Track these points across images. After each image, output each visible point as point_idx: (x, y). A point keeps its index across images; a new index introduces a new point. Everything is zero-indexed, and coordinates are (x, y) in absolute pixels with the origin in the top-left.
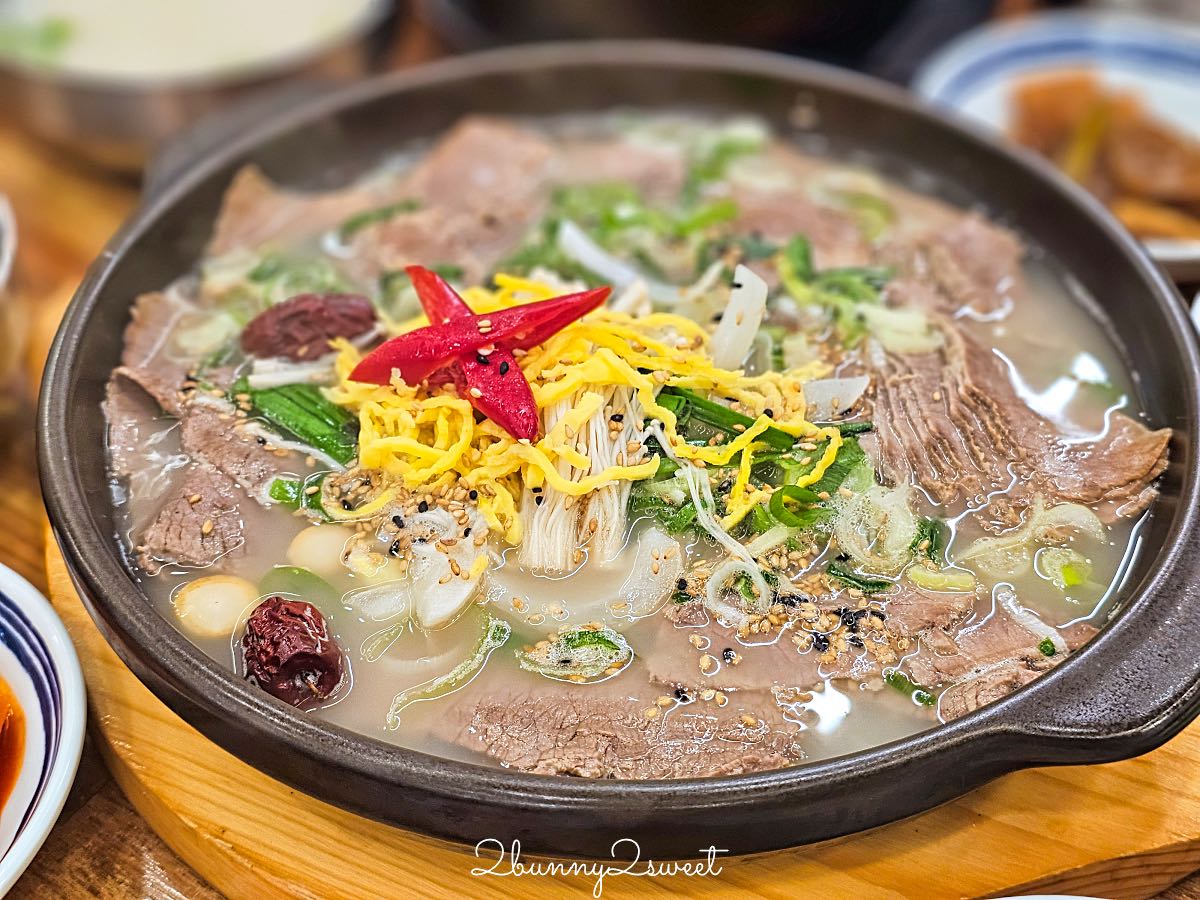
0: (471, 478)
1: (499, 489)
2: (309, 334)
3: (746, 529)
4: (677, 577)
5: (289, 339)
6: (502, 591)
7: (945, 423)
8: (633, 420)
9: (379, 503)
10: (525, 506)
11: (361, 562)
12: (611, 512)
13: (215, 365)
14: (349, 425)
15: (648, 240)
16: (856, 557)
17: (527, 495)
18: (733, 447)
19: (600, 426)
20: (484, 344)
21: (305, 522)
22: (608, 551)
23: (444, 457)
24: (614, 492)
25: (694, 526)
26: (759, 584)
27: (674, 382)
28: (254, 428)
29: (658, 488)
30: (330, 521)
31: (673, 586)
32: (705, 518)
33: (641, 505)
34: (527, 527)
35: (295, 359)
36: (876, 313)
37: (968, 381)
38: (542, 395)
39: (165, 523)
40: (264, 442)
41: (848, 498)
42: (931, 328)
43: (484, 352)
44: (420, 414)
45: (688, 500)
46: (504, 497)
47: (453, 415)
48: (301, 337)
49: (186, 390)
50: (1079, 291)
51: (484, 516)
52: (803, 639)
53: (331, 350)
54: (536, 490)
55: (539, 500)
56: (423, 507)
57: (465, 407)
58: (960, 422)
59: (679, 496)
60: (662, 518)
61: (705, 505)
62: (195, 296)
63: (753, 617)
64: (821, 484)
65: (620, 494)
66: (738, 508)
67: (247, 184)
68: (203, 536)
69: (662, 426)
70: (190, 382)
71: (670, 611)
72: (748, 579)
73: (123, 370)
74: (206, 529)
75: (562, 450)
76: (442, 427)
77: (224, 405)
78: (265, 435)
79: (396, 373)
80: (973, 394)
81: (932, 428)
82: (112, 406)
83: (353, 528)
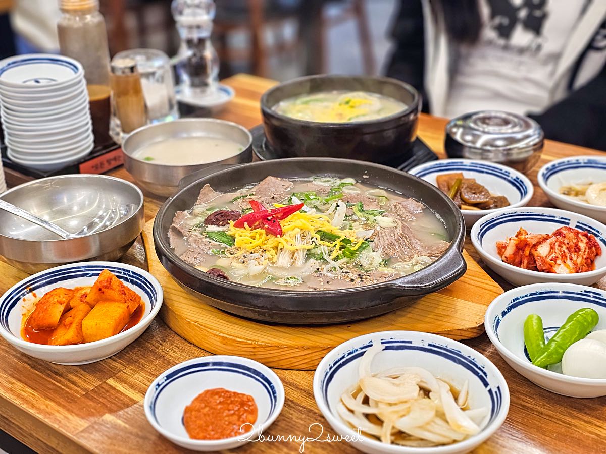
0: (264, 247)
1: (272, 249)
2: (223, 219)
3: (336, 259)
4: (317, 268)
5: (217, 220)
6: (270, 270)
7: (393, 241)
8: (309, 237)
9: (240, 253)
10: (278, 254)
11: (235, 264)
12: (301, 255)
13: (197, 227)
14: (233, 239)
15: (318, 203)
16: (364, 265)
17: (279, 251)
18: (335, 243)
19: (299, 236)
20: (269, 216)
21: (220, 257)
22: (299, 263)
23: (257, 242)
24: (302, 251)
25: (322, 258)
26: (338, 268)
27: (320, 229)
28: (208, 239)
29: (313, 251)
30: (227, 257)
31: (316, 270)
32: (325, 257)
33: (309, 254)
34: (278, 258)
35: (219, 226)
36: (379, 218)
37: (401, 231)
38: (284, 229)
39: (185, 255)
40: (210, 242)
41: (364, 254)
42: (394, 222)
43: (269, 218)
44: (251, 234)
45: (322, 253)
46: (273, 252)
47: (261, 234)
48: (221, 220)
49: (189, 232)
50: (438, 216)
51: (268, 255)
52: (348, 280)
53: (229, 224)
54: (281, 249)
55: (282, 251)
56: (251, 253)
57: (263, 231)
58: (397, 241)
59: (319, 252)
60: (314, 257)
61: (326, 254)
62: (191, 214)
63: (336, 276)
64: (357, 250)
65: (303, 252)
66: (334, 255)
67: (207, 188)
68: (195, 258)
69: (316, 239)
70: (190, 230)
71: (315, 274)
72: (335, 268)
73: (173, 225)
74: (195, 256)
75: (288, 239)
76: (257, 236)
77: (199, 234)
78: (210, 241)
79: (246, 223)
80: (402, 235)
81: (390, 241)
82: (170, 234)
83: (233, 258)
